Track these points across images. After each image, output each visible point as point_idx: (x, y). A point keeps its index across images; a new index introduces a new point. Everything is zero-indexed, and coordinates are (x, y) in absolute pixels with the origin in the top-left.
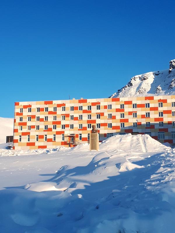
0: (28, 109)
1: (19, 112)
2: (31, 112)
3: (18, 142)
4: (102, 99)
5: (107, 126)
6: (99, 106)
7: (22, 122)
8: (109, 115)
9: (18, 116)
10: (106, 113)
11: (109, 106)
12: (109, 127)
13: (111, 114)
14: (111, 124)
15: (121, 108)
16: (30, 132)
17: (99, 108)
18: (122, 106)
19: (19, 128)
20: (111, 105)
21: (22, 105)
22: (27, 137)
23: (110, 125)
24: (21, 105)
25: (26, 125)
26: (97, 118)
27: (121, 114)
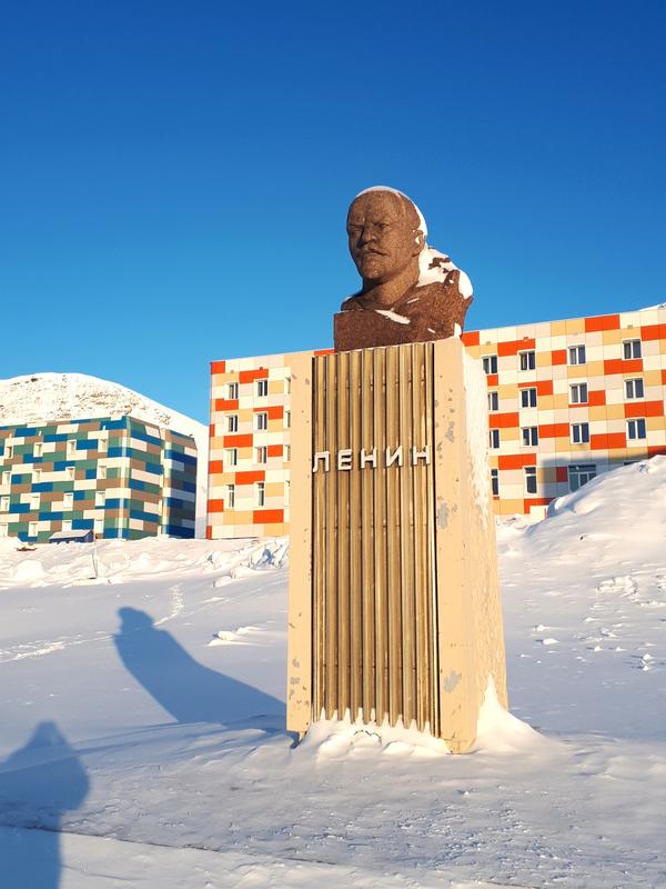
0: (255, 385)
1: (227, 398)
2: (266, 394)
3: (221, 510)
4: (545, 327)
5: (569, 435)
6: (532, 355)
7: (236, 433)
8: (574, 388)
9: (222, 413)
10: (562, 380)
11: (573, 350)
12: (576, 440)
13: (584, 386)
14: (585, 426)
15: (627, 354)
16: (264, 472)
17: (529, 362)
18: (633, 348)
19: (225, 455)
20: (582, 349)
21: (237, 370)
22: (255, 487)
23: (582, 433)
24: (232, 372)
25: (251, 445)
26: (525, 404)
27: (629, 383)
